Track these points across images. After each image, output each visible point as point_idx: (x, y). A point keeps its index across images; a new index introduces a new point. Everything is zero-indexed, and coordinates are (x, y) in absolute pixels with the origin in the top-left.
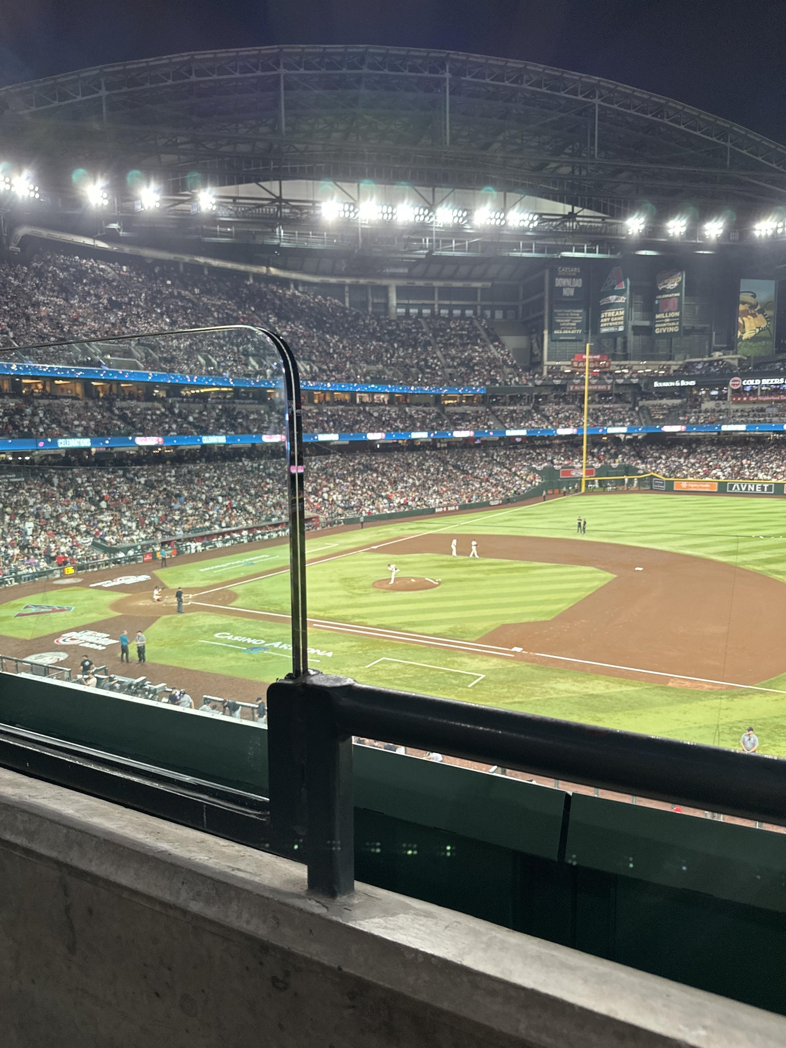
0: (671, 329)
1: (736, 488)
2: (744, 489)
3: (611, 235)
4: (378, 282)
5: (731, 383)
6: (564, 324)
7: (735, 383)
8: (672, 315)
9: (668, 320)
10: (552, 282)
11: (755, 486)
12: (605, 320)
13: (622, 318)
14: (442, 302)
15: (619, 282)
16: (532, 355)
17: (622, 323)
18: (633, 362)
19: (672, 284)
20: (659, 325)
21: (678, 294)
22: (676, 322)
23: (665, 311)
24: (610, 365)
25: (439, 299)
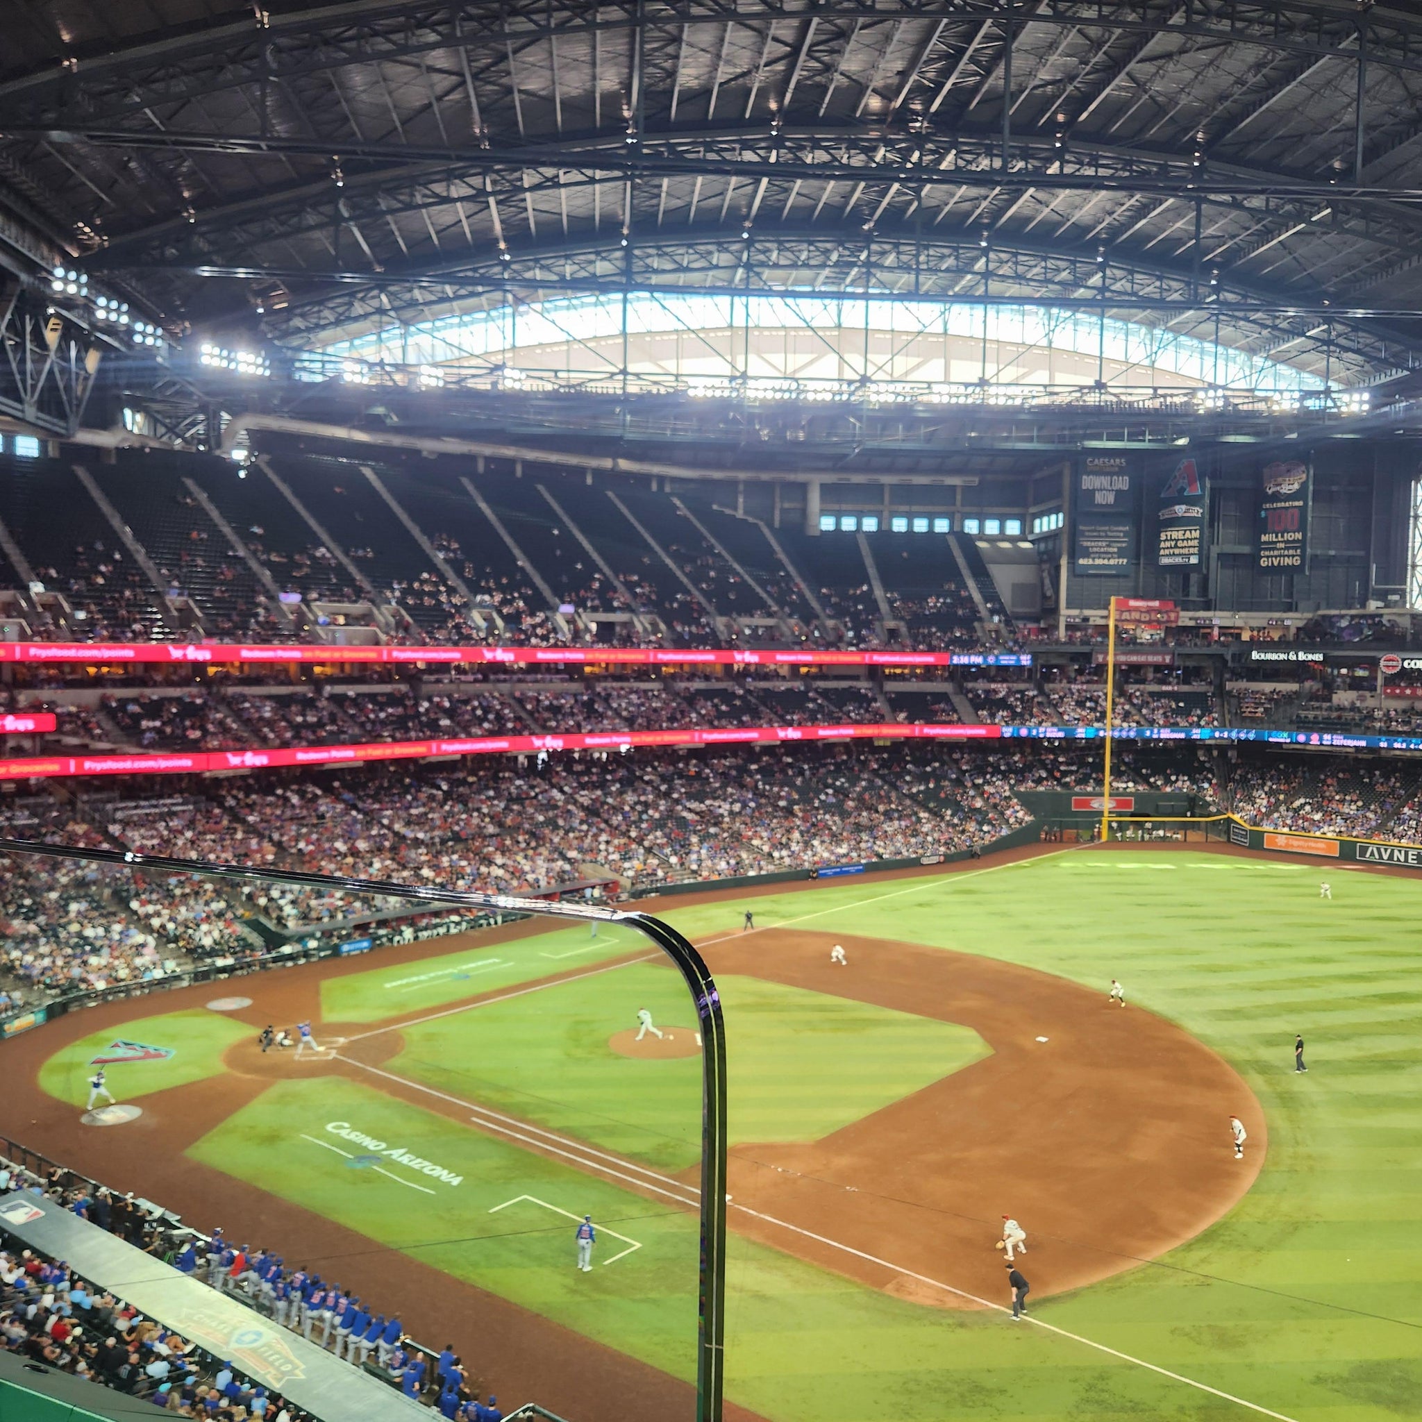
0: (1288, 561)
1: (1372, 854)
2: (1385, 857)
4: (792, 477)
5: (1382, 663)
6: (1095, 550)
7: (1389, 664)
8: (1289, 536)
9: (1282, 545)
10: (1076, 483)
11: (1406, 854)
12: (1168, 544)
13: (1196, 543)
14: (895, 508)
15: (1191, 483)
16: (1044, 597)
17: (1196, 550)
18: (1219, 613)
19: (1290, 486)
20: (1267, 553)
21: (1301, 503)
22: (1295, 548)
23: (1276, 529)
24: (1177, 618)
25: (892, 502)
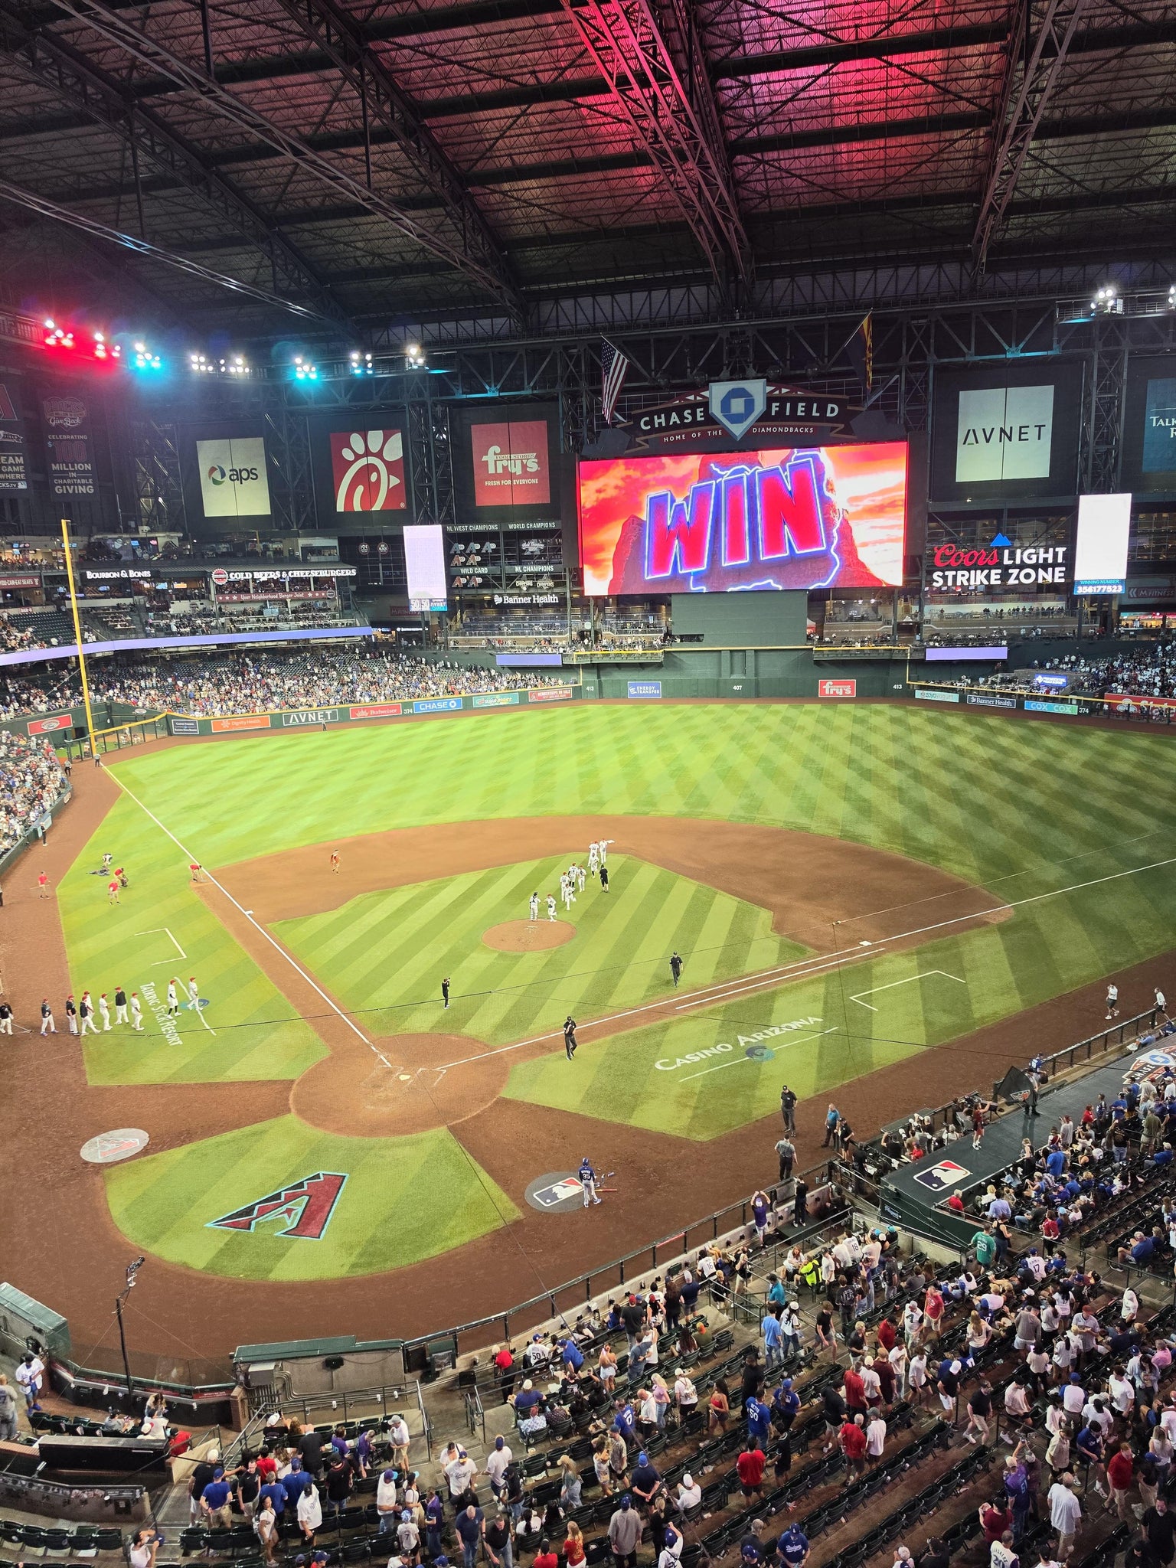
0: (81, 490)
1: (294, 720)
2: (303, 720)
3: (25, 339)
5: (214, 576)
7: (220, 576)
8: (78, 467)
9: (74, 475)
13: (21, 469)
15: (5, 409)
17: (23, 476)
19: (72, 420)
20: (60, 481)
21: (85, 437)
22: (87, 478)
23: (66, 459)
